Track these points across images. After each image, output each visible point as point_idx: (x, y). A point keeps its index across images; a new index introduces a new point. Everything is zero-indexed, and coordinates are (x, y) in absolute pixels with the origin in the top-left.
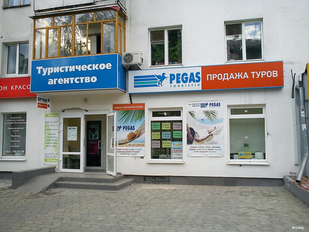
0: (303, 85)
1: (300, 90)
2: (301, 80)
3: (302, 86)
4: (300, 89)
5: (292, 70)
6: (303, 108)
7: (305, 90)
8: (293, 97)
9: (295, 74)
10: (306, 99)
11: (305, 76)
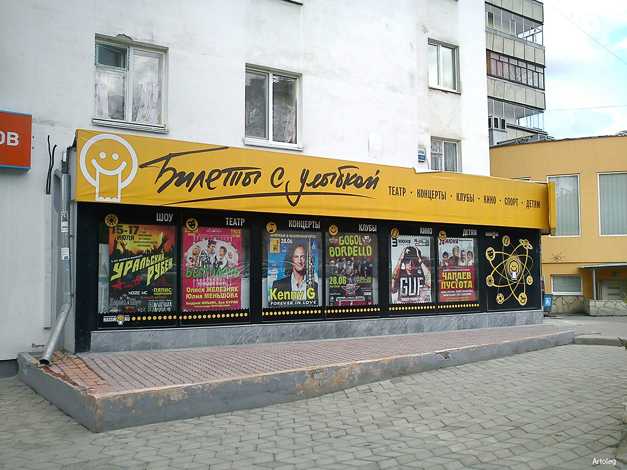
0: (68, 169)
1: (63, 180)
2: (65, 160)
3: (67, 173)
4: (63, 177)
5: (49, 136)
6: (66, 215)
7: (71, 181)
8: (48, 193)
9: (56, 146)
10: (72, 199)
11: (73, 154)
